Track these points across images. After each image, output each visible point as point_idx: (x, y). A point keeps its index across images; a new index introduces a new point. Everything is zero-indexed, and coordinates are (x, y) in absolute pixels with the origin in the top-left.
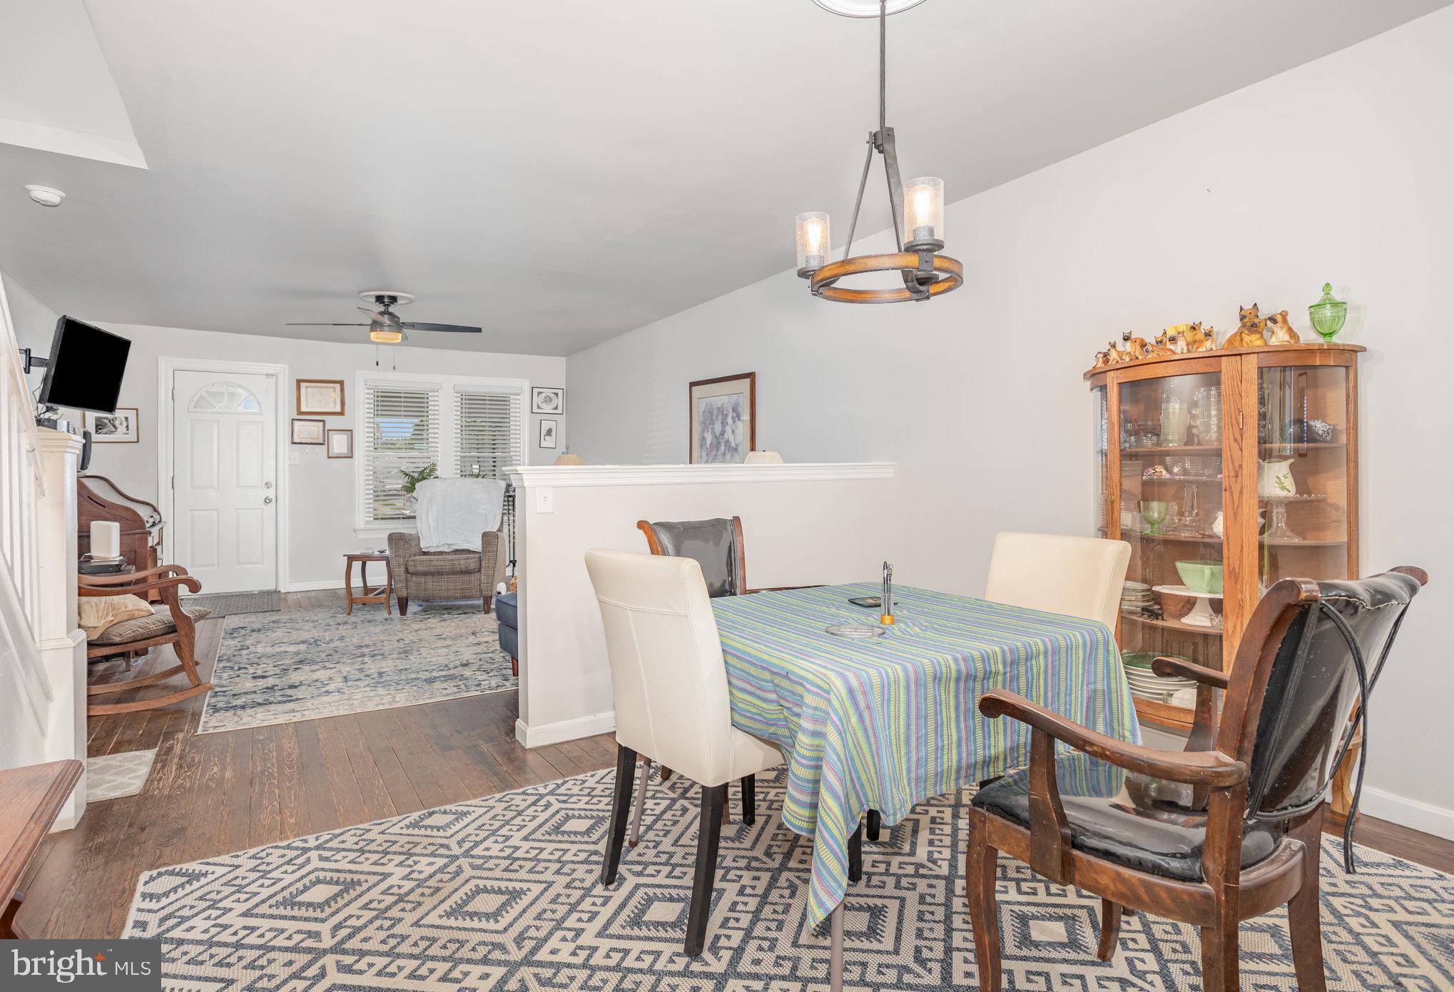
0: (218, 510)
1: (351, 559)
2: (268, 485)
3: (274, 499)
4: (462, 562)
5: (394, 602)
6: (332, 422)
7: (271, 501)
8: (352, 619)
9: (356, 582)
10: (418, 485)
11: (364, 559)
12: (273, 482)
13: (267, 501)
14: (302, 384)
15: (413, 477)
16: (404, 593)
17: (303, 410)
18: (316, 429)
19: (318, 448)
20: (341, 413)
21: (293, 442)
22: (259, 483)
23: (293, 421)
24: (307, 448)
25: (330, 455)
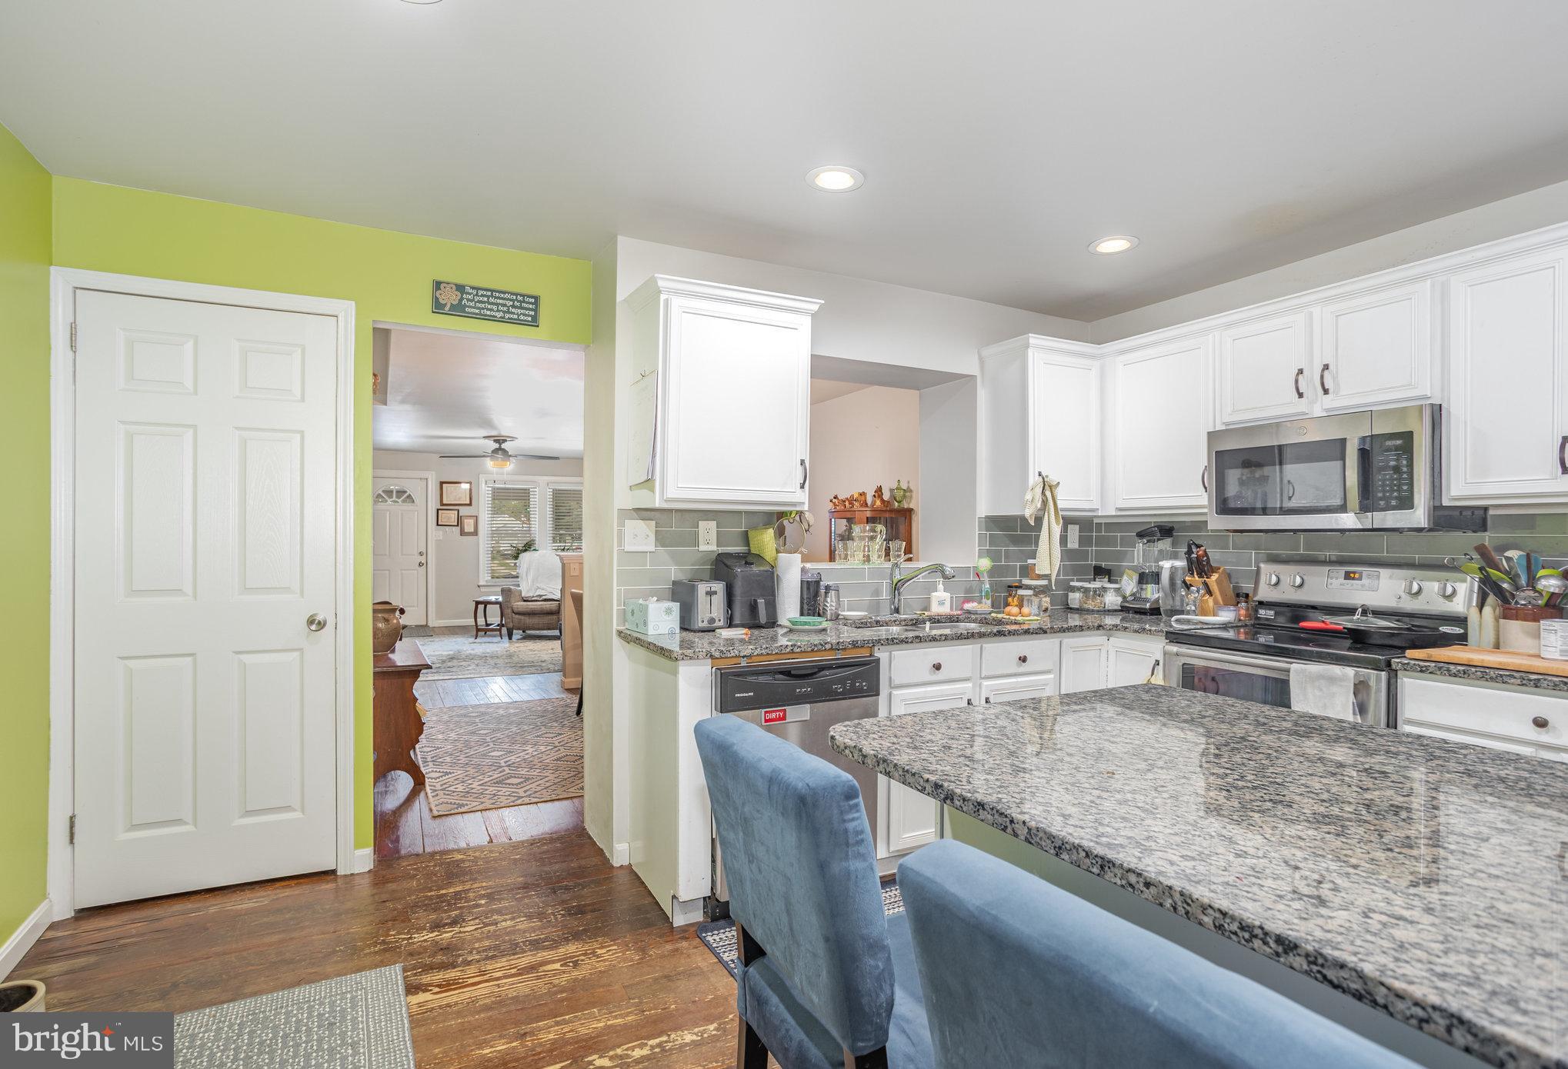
0: (389, 570)
1: (478, 603)
2: (421, 554)
3: (425, 564)
4: (548, 605)
5: (504, 630)
6: (464, 511)
7: (423, 564)
8: (478, 640)
9: (481, 621)
10: (522, 556)
11: (486, 603)
12: (425, 552)
13: (421, 565)
14: (444, 485)
15: (518, 550)
16: (511, 625)
17: (444, 502)
18: (453, 515)
19: (454, 528)
20: (470, 504)
21: (438, 525)
22: (416, 552)
23: (438, 510)
24: (447, 528)
25: (463, 533)
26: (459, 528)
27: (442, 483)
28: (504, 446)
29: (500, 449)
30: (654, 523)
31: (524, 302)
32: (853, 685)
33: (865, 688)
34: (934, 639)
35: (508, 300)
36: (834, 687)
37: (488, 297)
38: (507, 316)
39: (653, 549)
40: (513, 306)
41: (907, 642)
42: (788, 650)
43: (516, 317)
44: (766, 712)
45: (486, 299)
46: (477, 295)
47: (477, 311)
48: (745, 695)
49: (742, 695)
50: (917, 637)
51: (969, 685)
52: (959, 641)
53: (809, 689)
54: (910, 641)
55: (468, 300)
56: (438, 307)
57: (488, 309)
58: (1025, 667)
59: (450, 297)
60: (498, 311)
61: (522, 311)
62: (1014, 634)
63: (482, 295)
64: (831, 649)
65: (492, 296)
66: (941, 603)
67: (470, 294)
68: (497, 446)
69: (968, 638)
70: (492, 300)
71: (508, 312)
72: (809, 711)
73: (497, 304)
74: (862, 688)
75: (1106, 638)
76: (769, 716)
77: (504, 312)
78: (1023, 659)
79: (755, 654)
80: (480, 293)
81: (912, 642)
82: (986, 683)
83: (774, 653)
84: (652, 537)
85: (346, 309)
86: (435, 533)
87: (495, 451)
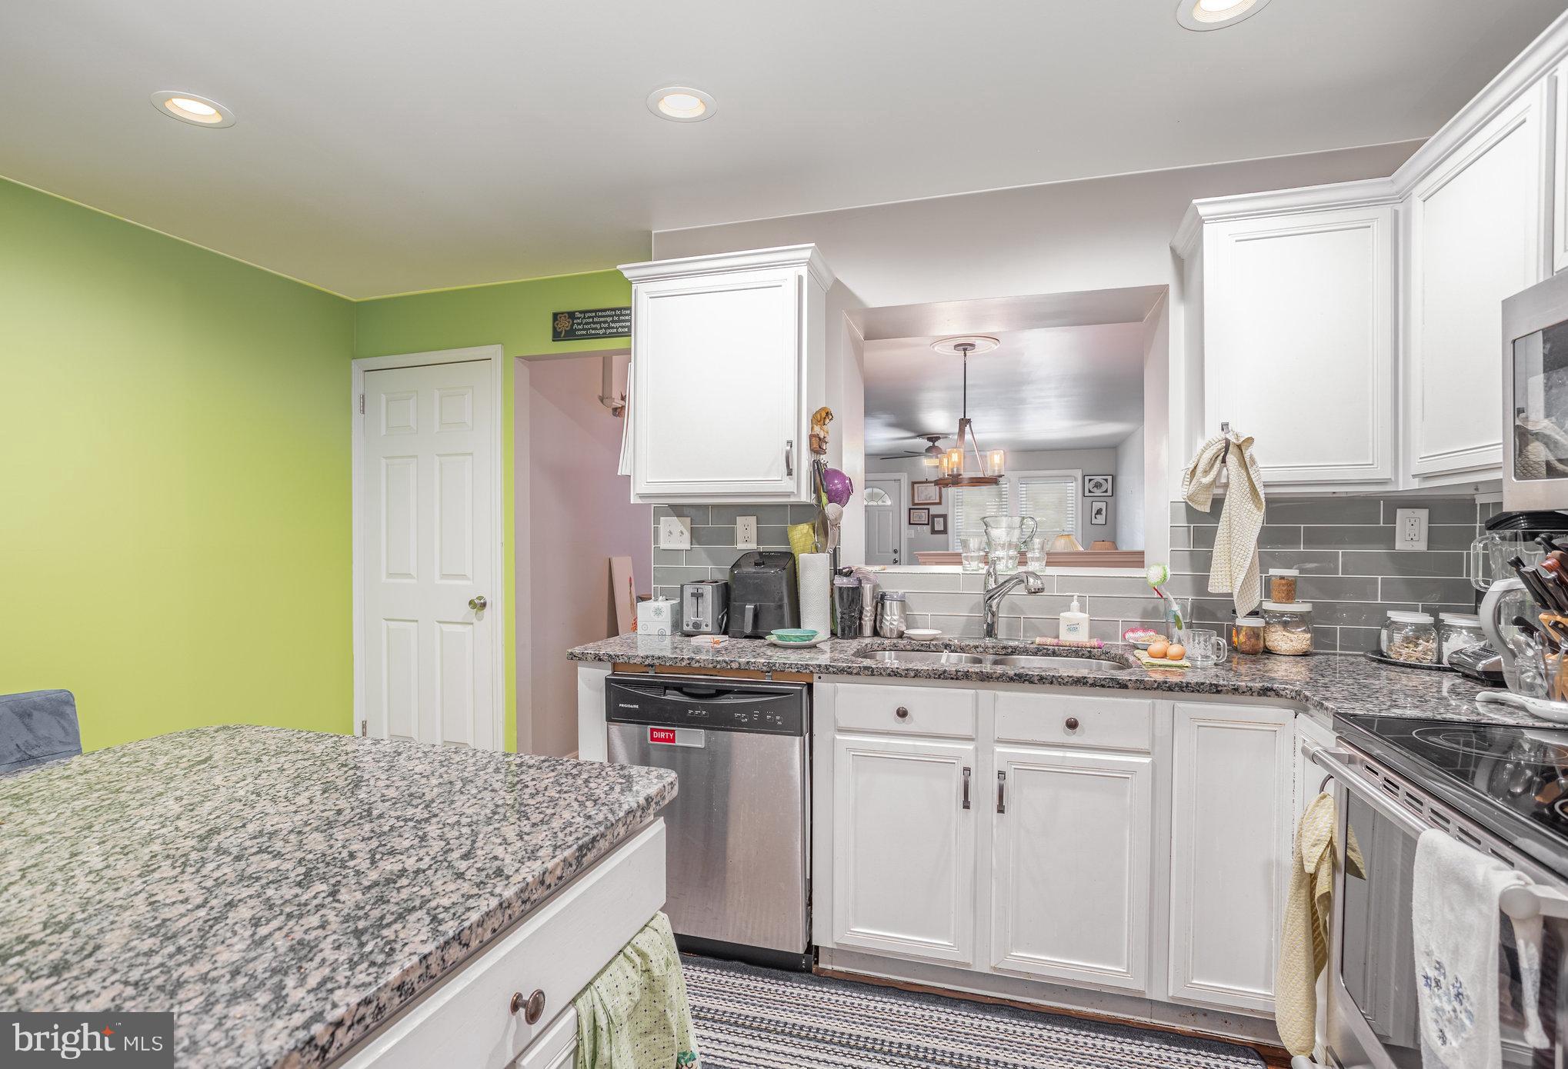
3: (899, 561)
6: (934, 510)
7: (897, 561)
13: (895, 561)
14: (915, 485)
17: (916, 502)
18: (924, 514)
19: (925, 527)
20: (940, 503)
21: (910, 524)
22: (891, 550)
23: (910, 509)
24: (919, 527)
25: (934, 532)
26: (929, 527)
27: (914, 483)
28: (936, 444)
29: (934, 447)
30: (688, 520)
31: (622, 315)
32: (762, 716)
33: (780, 723)
34: (894, 674)
35: (609, 316)
36: (736, 715)
37: (593, 317)
38: (608, 331)
39: (687, 546)
40: (613, 322)
41: (851, 673)
42: (684, 664)
43: (615, 330)
44: (652, 730)
45: (591, 320)
46: (584, 318)
47: (585, 332)
48: (629, 706)
49: (626, 706)
50: (866, 668)
51: (970, 747)
52: (938, 680)
53: (704, 712)
54: (855, 671)
55: (579, 324)
56: (557, 336)
57: (593, 329)
58: (1074, 738)
59: (566, 324)
60: (601, 328)
61: (621, 324)
62: (1052, 683)
63: (589, 318)
64: (739, 669)
65: (596, 316)
66: (1073, 628)
67: (579, 318)
68: (931, 444)
69: (957, 679)
70: (596, 320)
71: (609, 328)
72: (703, 738)
73: (600, 323)
74: (775, 721)
75: (1292, 712)
76: (656, 735)
77: (605, 328)
78: (1072, 725)
79: (646, 663)
80: (587, 315)
81: (858, 674)
82: (1000, 749)
83: (668, 664)
84: (687, 535)
85: (494, 351)
86: (907, 532)
87: (929, 450)
